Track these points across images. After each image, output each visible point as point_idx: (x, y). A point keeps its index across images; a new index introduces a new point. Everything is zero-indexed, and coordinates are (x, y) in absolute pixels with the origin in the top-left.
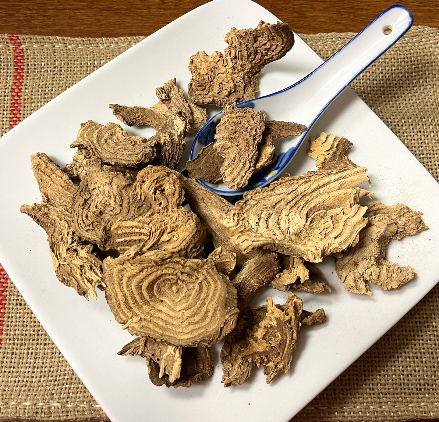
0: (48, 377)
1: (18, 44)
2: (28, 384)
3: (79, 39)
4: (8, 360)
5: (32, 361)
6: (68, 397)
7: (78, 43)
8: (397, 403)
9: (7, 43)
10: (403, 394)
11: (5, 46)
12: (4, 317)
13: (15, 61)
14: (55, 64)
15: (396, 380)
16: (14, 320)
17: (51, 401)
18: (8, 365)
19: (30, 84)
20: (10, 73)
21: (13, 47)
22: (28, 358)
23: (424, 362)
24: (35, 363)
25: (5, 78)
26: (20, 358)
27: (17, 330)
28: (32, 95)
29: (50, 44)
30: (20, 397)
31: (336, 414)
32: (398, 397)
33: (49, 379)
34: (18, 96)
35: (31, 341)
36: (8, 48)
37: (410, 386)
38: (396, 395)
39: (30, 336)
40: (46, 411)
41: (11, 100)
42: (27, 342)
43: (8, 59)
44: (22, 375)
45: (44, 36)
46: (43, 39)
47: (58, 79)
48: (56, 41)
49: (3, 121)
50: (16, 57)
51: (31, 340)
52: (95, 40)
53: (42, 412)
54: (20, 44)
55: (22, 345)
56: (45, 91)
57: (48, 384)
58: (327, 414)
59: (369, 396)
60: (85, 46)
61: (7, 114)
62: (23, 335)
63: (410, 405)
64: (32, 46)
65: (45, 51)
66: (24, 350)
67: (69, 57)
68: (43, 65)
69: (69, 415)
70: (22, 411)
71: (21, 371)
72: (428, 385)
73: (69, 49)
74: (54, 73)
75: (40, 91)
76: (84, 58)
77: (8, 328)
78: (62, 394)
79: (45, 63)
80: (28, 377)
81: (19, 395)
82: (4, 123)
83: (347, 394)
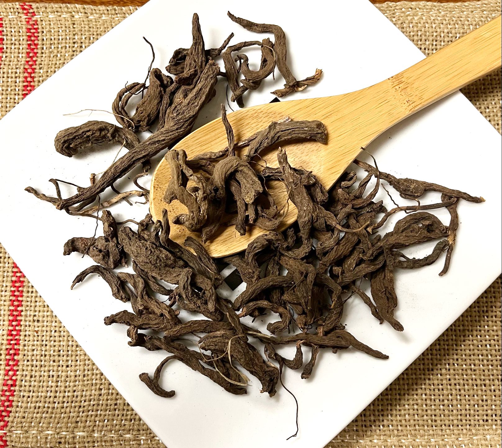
0: (72, 402)
1: (31, 14)
3: (102, 8)
5: (54, 384)
6: (95, 426)
7: (101, 12)
9: (19, 13)
11: (16, 16)
12: (20, 335)
13: (28, 34)
20: (23, 49)
21: (26, 18)
24: (57, 386)
25: (16, 55)
26: (40, 382)
29: (69, 14)
30: (41, 425)
32: (462, 429)
33: (73, 405)
35: (52, 363)
37: (476, 417)
38: (460, 426)
39: (50, 356)
43: (20, 32)
44: (42, 399)
45: (61, 5)
46: (61, 8)
48: (75, 10)
50: (29, 30)
52: (122, 10)
54: (34, 14)
55: (41, 366)
59: (431, 428)
62: (42, 356)
64: (47, 17)
65: (63, 22)
66: (44, 372)
68: (60, 40)
69: (96, 445)
73: (91, 21)
77: (26, 348)
78: (88, 422)
80: (49, 402)
81: (40, 423)
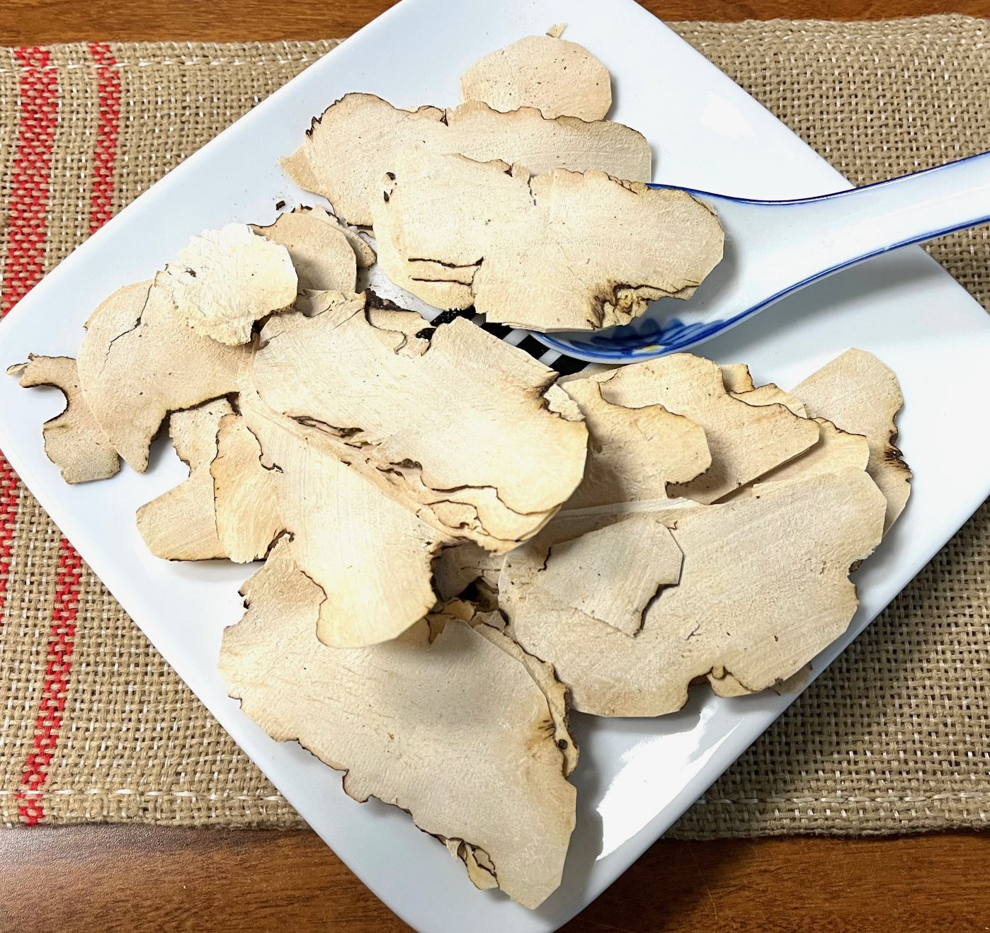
2: (127, 753)
4: (83, 706)
8: (909, 792)
10: (921, 773)
14: (185, 101)
15: (904, 742)
16: (95, 624)
17: (174, 788)
18: (85, 715)
19: (133, 144)
22: (126, 702)
23: (964, 708)
27: (103, 645)
28: (137, 166)
31: (777, 813)
34: (107, 168)
36: (88, 71)
40: (165, 806)
41: (93, 176)
42: (123, 670)
47: (191, 133)
49: (77, 219)
51: (132, 666)
53: (155, 809)
56: (165, 157)
57: (168, 753)
58: (757, 814)
60: (249, 59)
61: (84, 206)
63: (936, 797)
67: (214, 84)
70: (114, 806)
71: (111, 728)
72: (974, 754)
74: (184, 119)
75: (154, 158)
76: (245, 87)
79: (164, 98)
82: (77, 223)
83: (800, 773)
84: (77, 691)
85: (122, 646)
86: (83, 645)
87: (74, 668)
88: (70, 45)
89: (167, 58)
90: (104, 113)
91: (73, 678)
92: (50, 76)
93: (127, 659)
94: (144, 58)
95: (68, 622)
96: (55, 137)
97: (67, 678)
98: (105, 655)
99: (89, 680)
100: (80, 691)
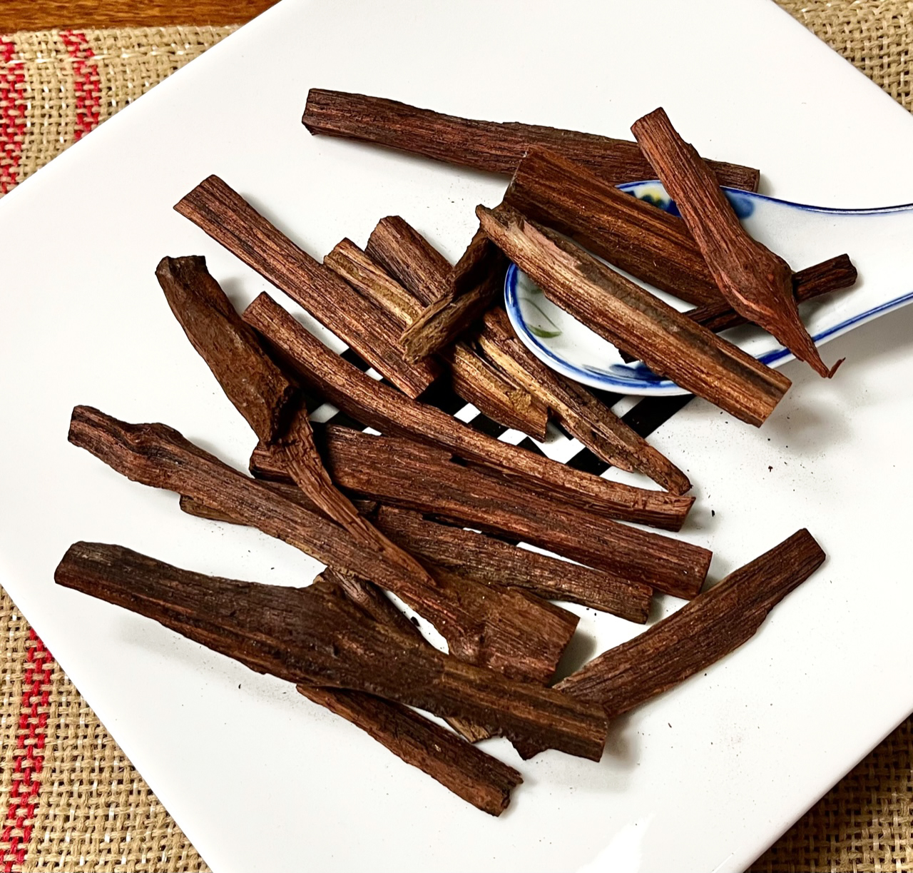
84: (47, 817)
85: (102, 759)
86: (55, 759)
87: (44, 789)
88: (38, 34)
89: (154, 48)
90: (81, 116)
91: (43, 800)
92: (17, 72)
93: (108, 775)
94: (127, 48)
95: (38, 731)
96: (24, 147)
97: (36, 801)
98: (82, 771)
99: (61, 803)
100: (51, 817)
